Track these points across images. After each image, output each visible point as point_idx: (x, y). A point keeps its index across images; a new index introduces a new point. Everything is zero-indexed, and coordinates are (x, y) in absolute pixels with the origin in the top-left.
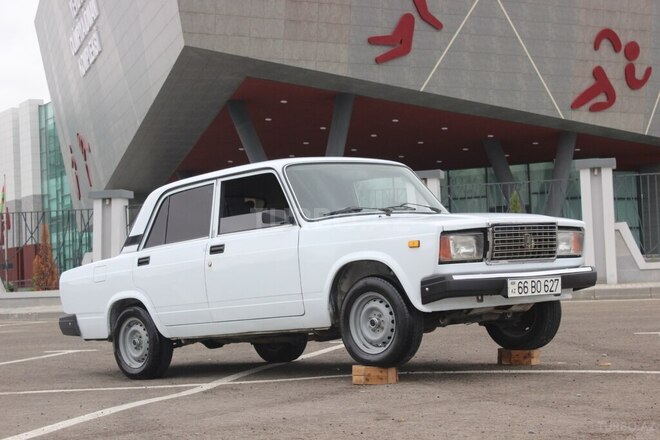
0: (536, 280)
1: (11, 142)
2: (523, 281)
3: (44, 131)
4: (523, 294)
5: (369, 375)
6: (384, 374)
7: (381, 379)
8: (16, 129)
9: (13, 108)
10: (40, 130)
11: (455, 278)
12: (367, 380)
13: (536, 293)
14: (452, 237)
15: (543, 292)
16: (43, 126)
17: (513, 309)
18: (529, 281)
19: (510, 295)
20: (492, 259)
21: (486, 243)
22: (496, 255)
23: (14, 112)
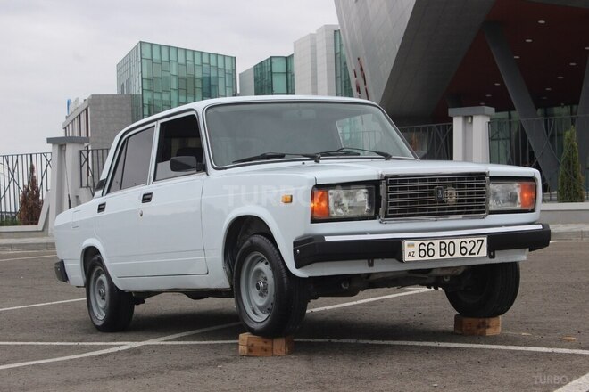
0: (447, 241)
1: (309, 66)
2: (427, 242)
3: (339, 56)
4: (427, 258)
5: (252, 345)
6: (269, 345)
7: (266, 350)
8: (314, 54)
9: (311, 34)
10: (336, 55)
11: (328, 239)
12: (250, 351)
13: (448, 256)
14: (331, 191)
15: (457, 255)
16: (338, 50)
17: (434, 272)
18: (437, 242)
19: (407, 258)
20: (386, 217)
21: (379, 198)
22: (391, 212)
23: (312, 37)
